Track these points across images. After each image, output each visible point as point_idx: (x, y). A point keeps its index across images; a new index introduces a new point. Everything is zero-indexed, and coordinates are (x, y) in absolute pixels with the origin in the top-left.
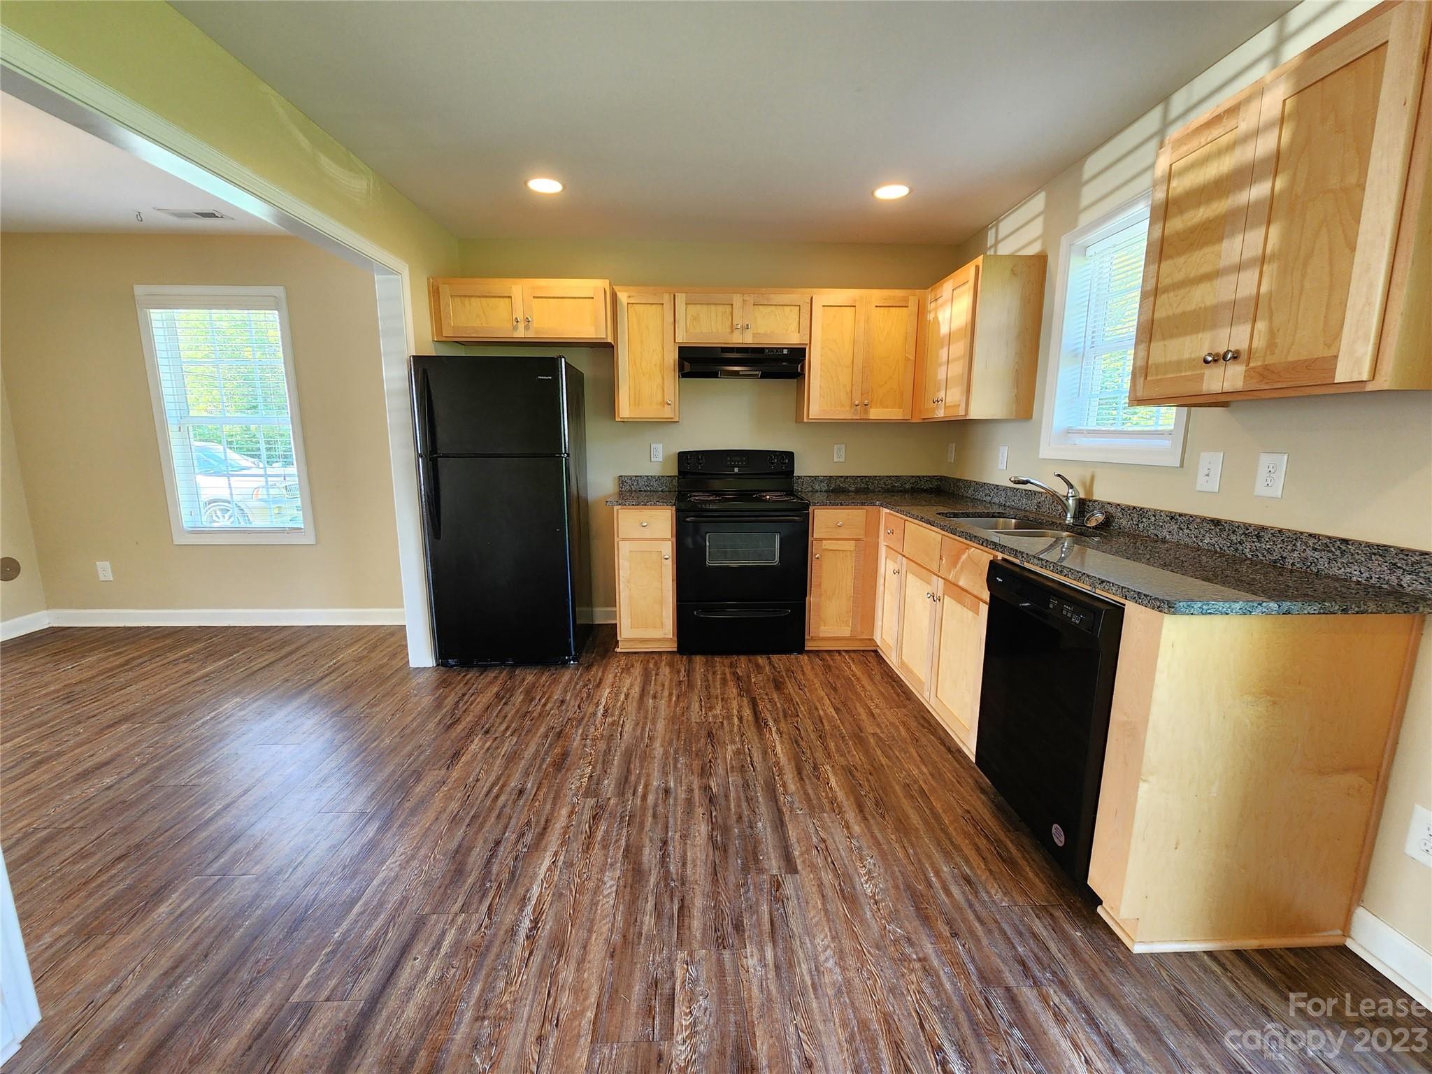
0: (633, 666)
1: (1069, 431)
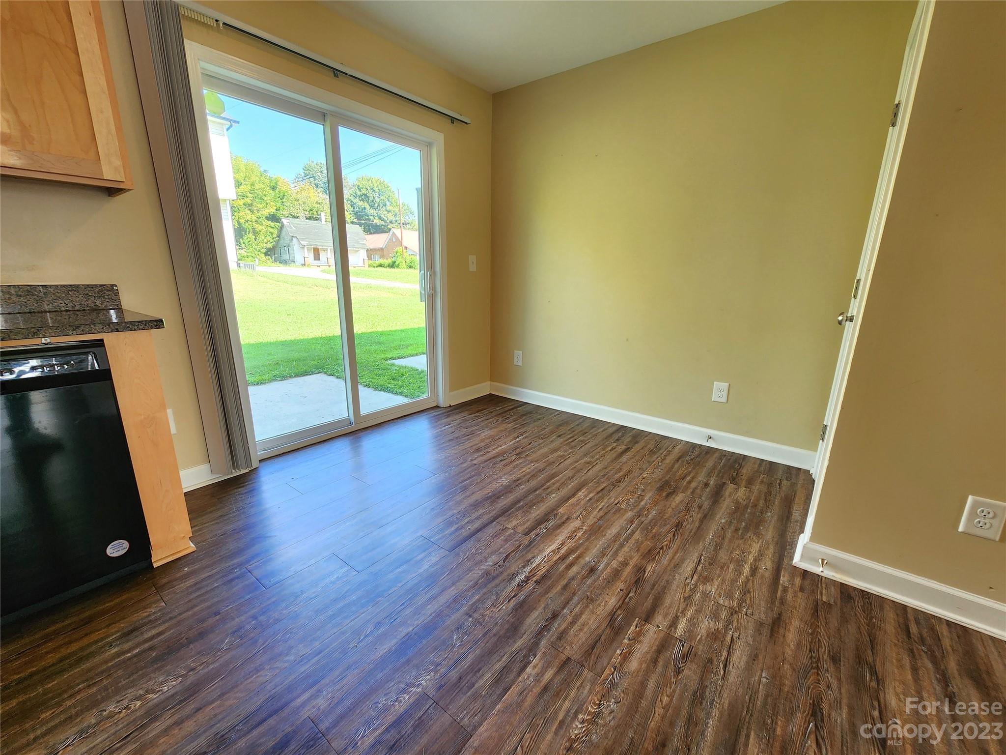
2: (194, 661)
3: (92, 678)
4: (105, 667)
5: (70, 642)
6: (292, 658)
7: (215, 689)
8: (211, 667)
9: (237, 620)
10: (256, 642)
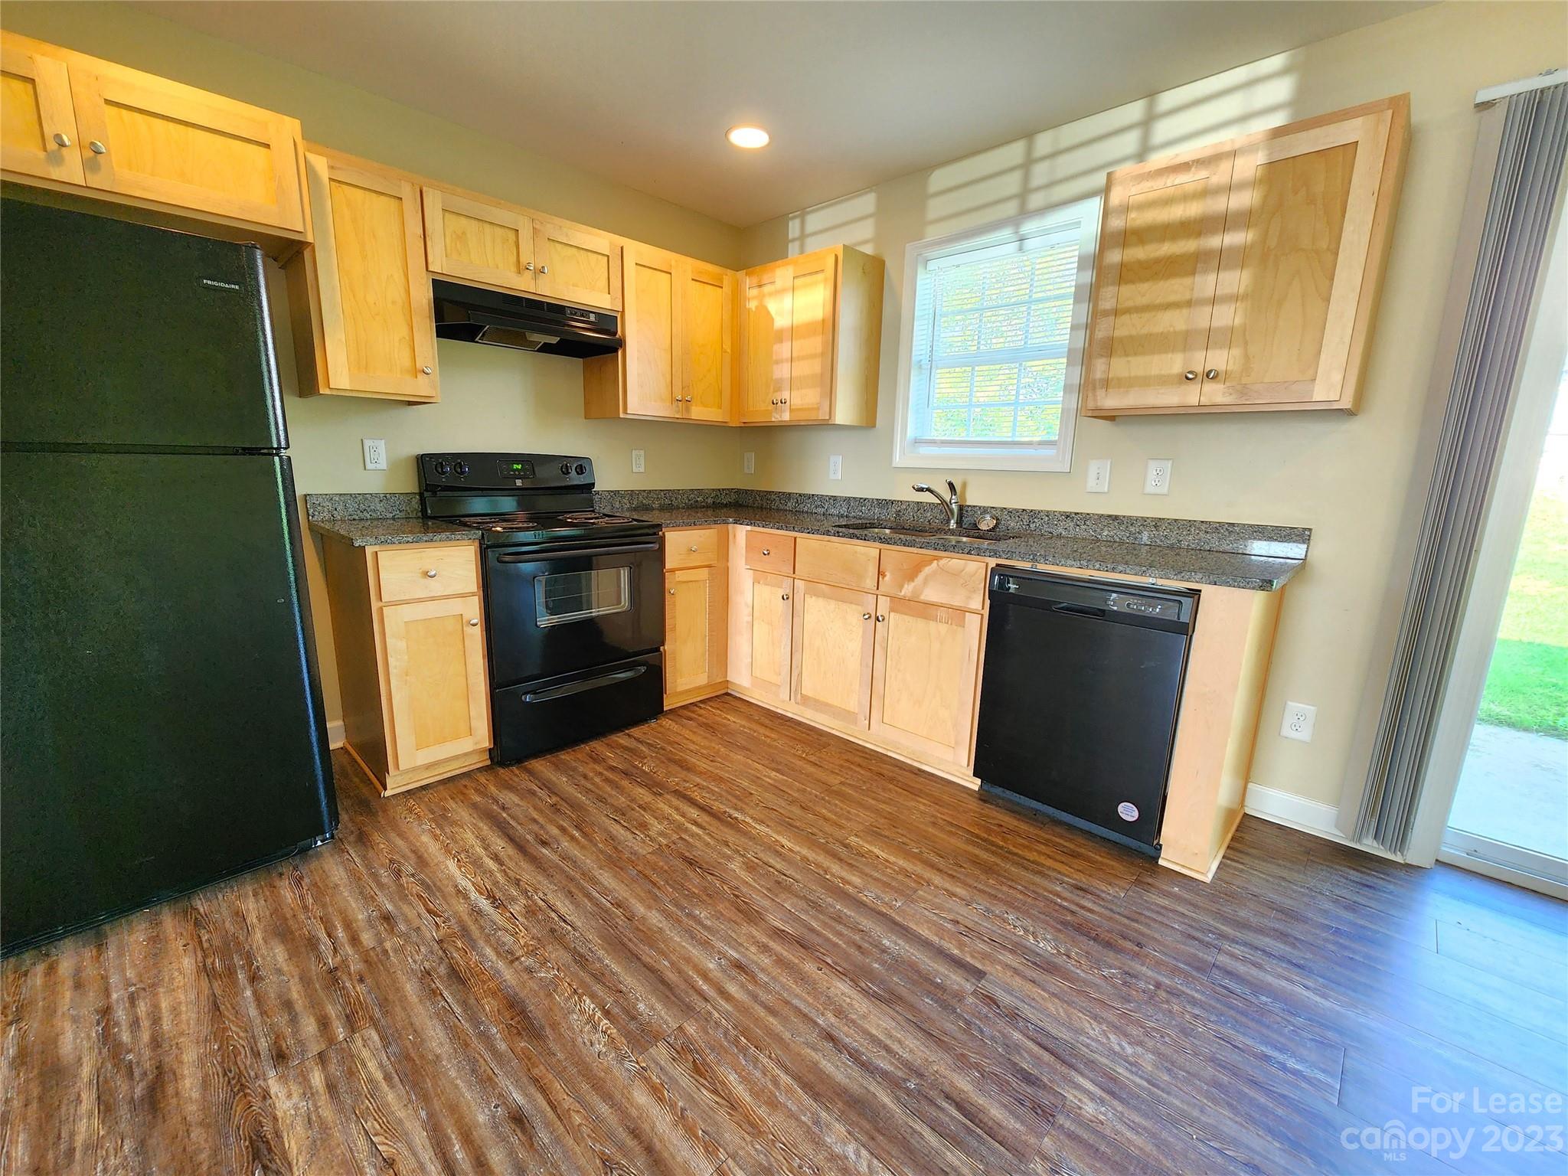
0: (445, 809)
1: (917, 442)
2: (1077, 953)
3: (1028, 890)
4: (1041, 891)
5: (1049, 857)
6: (1129, 1050)
7: (1058, 986)
8: (1078, 971)
9: (1144, 968)
10: (1129, 1001)
